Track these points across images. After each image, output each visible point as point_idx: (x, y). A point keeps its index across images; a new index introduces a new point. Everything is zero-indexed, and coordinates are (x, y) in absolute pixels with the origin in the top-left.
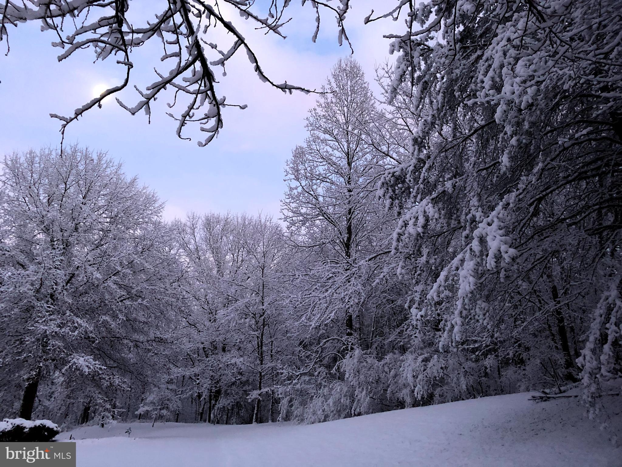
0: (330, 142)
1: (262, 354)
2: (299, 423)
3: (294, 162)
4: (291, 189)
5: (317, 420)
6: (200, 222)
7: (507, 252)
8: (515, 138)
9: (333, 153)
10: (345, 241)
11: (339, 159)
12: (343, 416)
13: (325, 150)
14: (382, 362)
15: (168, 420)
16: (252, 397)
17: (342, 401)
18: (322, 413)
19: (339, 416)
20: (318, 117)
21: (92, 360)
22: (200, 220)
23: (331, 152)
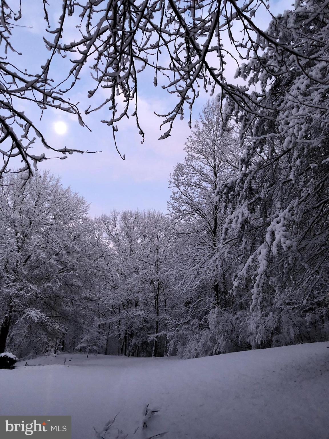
0: (202, 159)
1: (158, 308)
2: (181, 358)
3: (176, 175)
4: (174, 194)
5: (192, 356)
6: (119, 216)
7: (285, 243)
8: (299, 160)
9: (204, 167)
10: (213, 230)
11: (209, 171)
12: (209, 354)
13: (199, 165)
14: (235, 317)
15: (99, 353)
16: (151, 339)
17: (208, 343)
18: (195, 352)
19: (207, 354)
20: (193, 142)
21: (39, 312)
22: (119, 215)
23: (203, 166)
